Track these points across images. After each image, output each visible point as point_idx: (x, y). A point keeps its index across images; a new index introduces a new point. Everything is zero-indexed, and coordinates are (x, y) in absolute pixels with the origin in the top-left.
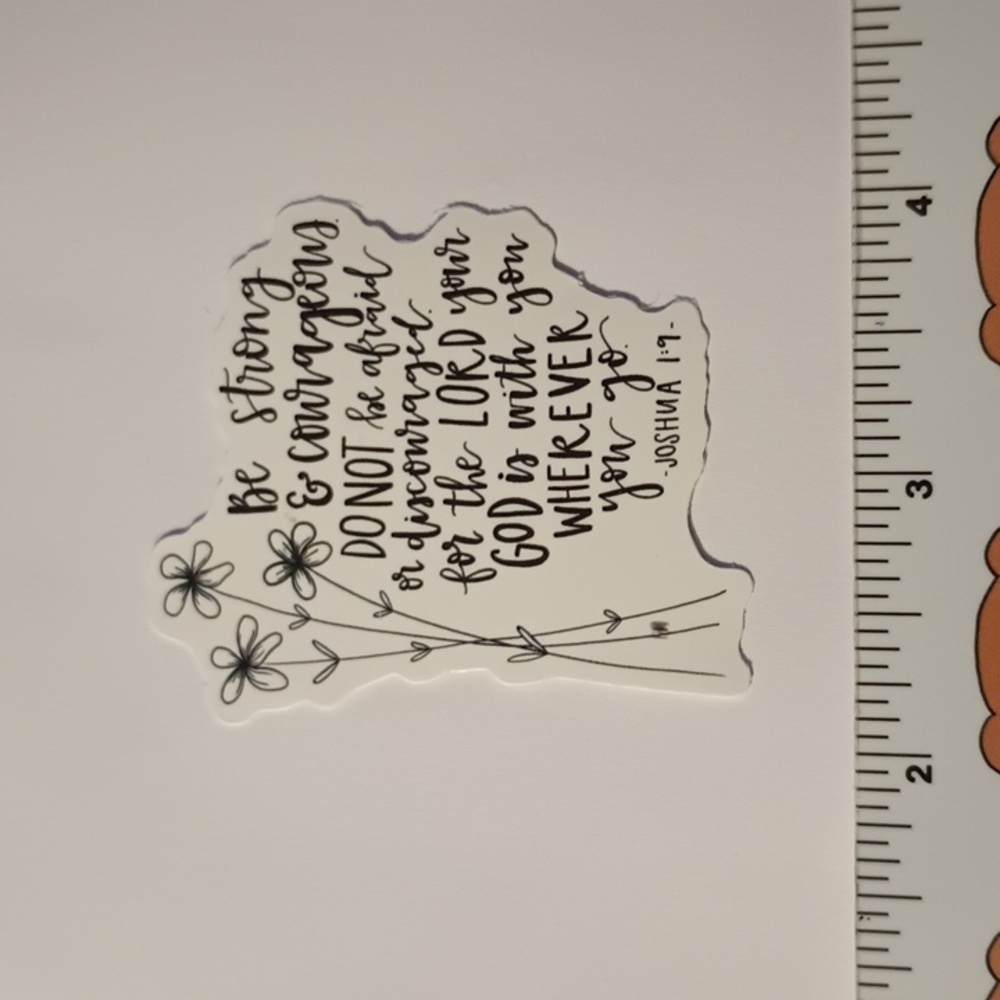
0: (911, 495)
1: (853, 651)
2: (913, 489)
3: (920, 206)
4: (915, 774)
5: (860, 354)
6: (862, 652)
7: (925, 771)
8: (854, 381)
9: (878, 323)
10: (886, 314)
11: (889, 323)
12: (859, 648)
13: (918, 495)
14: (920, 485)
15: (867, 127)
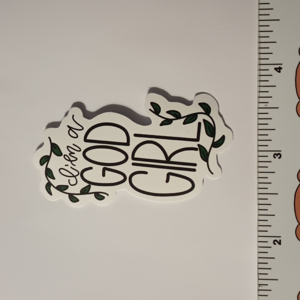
0: (275, 158)
1: (257, 205)
2: (276, 156)
3: (279, 70)
4: (276, 242)
5: (260, 115)
6: (260, 205)
7: (279, 241)
8: (257, 123)
9: (266, 105)
10: (268, 103)
11: (269, 105)
12: (259, 204)
13: (277, 158)
14: (278, 155)
15: (263, 45)
